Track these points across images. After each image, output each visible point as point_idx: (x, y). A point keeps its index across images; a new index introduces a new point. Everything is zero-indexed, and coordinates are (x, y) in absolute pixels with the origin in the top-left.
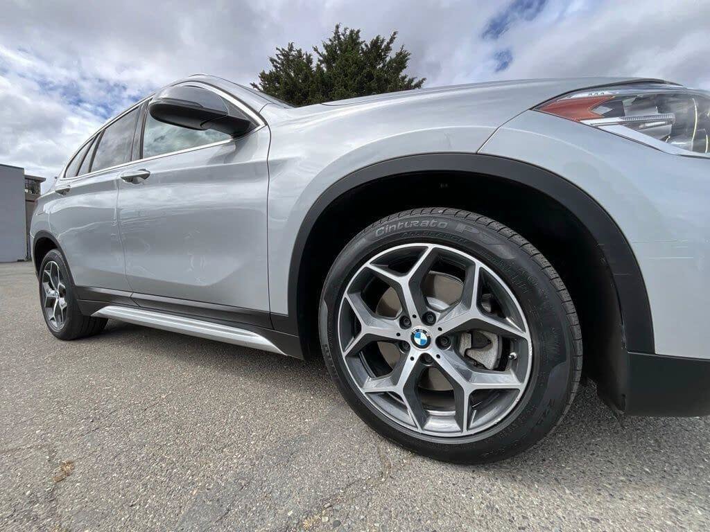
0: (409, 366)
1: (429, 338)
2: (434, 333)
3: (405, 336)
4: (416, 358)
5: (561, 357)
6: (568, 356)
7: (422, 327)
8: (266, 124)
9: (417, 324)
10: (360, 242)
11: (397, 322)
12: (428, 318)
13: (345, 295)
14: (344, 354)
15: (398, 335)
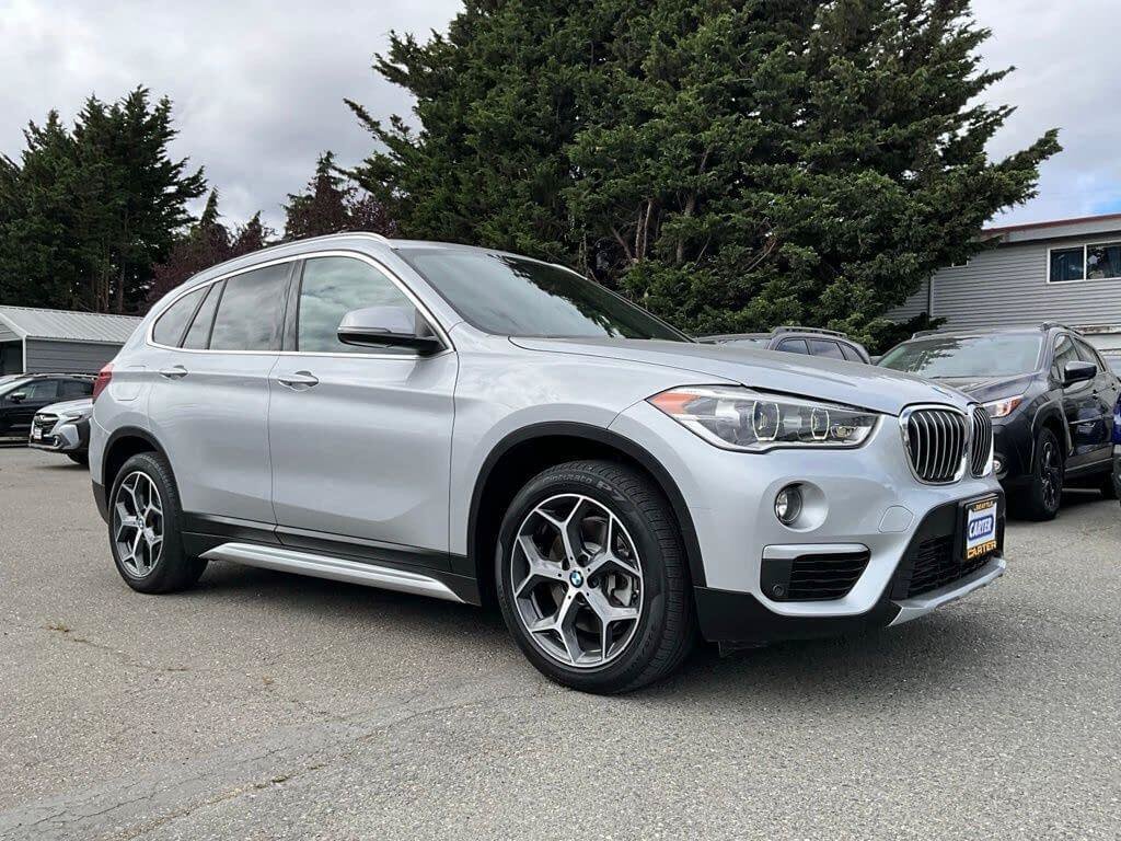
0: (567, 603)
1: (582, 578)
2: (585, 573)
3: (565, 577)
4: (573, 597)
5: (659, 591)
6: (663, 590)
7: (578, 569)
8: (455, 350)
9: (575, 566)
10: (533, 487)
11: (560, 564)
12: (582, 562)
13: (518, 537)
14: (516, 595)
15: (560, 575)
